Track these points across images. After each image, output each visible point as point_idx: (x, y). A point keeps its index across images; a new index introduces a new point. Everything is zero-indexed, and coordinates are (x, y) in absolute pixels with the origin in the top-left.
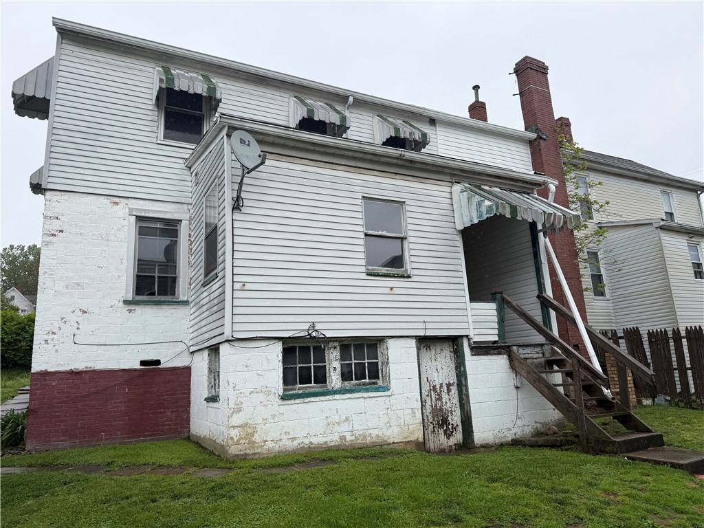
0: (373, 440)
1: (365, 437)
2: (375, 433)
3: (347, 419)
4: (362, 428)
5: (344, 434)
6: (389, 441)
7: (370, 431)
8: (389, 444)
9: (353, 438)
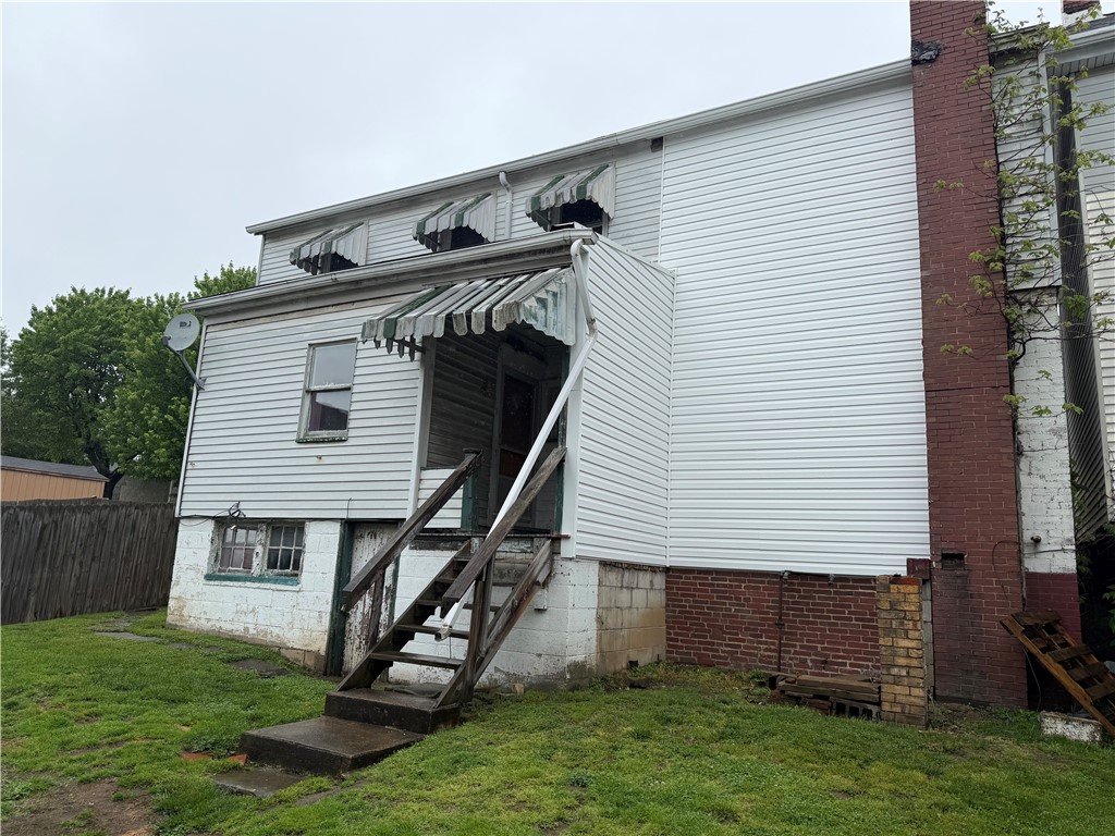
0: (273, 639)
1: (266, 633)
2: (276, 631)
3: (253, 610)
4: (264, 623)
5: (248, 625)
6: (288, 644)
7: (272, 629)
8: (288, 648)
9: (255, 632)
